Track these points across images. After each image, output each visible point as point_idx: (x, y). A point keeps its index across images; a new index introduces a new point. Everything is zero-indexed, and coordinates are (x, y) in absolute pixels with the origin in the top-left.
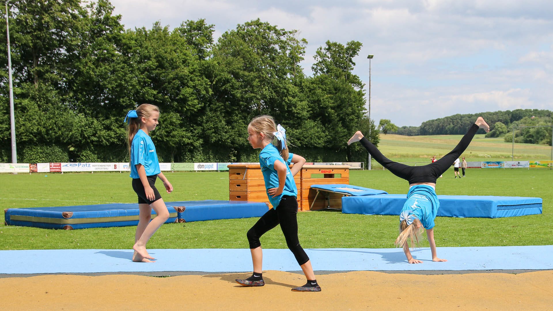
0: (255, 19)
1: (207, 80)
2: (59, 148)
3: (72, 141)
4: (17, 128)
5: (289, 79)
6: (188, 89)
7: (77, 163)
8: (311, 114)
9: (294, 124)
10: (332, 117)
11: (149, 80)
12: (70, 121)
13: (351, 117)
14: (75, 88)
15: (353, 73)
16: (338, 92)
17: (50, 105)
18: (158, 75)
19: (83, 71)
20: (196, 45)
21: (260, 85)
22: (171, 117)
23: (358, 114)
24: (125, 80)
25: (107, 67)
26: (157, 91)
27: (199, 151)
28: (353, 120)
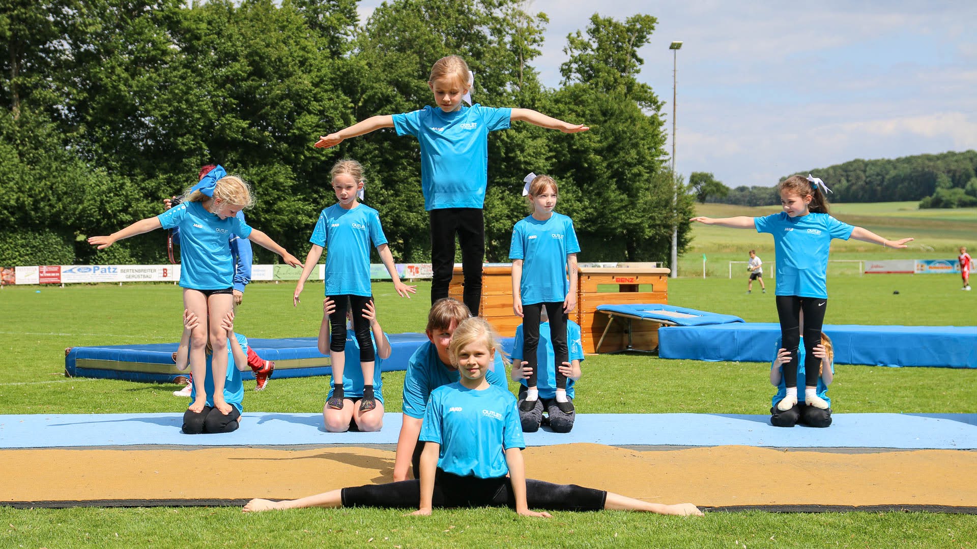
1: (346, 98)
2: (58, 236)
3: (82, 222)
5: (509, 94)
6: (308, 117)
7: (92, 267)
8: (552, 165)
10: (596, 170)
11: (233, 101)
12: (80, 183)
13: (635, 170)
14: (89, 118)
15: (639, 79)
16: (609, 119)
17: (41, 151)
18: (251, 91)
19: (106, 84)
20: (324, 29)
22: (275, 174)
23: (649, 162)
24: (187, 101)
25: (154, 75)
26: (248, 122)
28: (639, 175)
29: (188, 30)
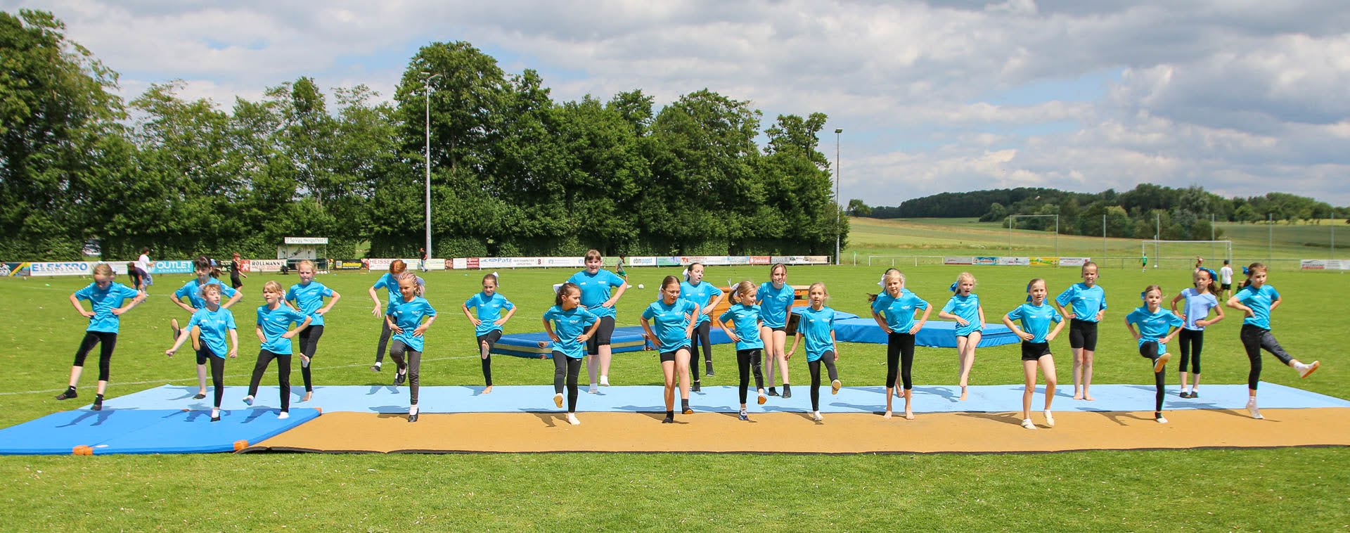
0: (702, 89)
1: (645, 159)
2: (478, 240)
3: (492, 233)
4: (432, 218)
5: (741, 157)
6: (623, 170)
7: (497, 258)
8: (767, 199)
9: (746, 211)
10: (793, 202)
11: (579, 161)
12: (490, 209)
13: (815, 203)
14: (496, 172)
15: (817, 150)
16: (800, 172)
17: (468, 191)
18: (590, 155)
19: (505, 152)
20: (632, 120)
21: (708, 166)
22: (604, 204)
23: (823, 198)
24: (553, 162)
25: (533, 147)
26: (588, 173)
27: (635, 242)
28: (818, 205)
29: (554, 121)
